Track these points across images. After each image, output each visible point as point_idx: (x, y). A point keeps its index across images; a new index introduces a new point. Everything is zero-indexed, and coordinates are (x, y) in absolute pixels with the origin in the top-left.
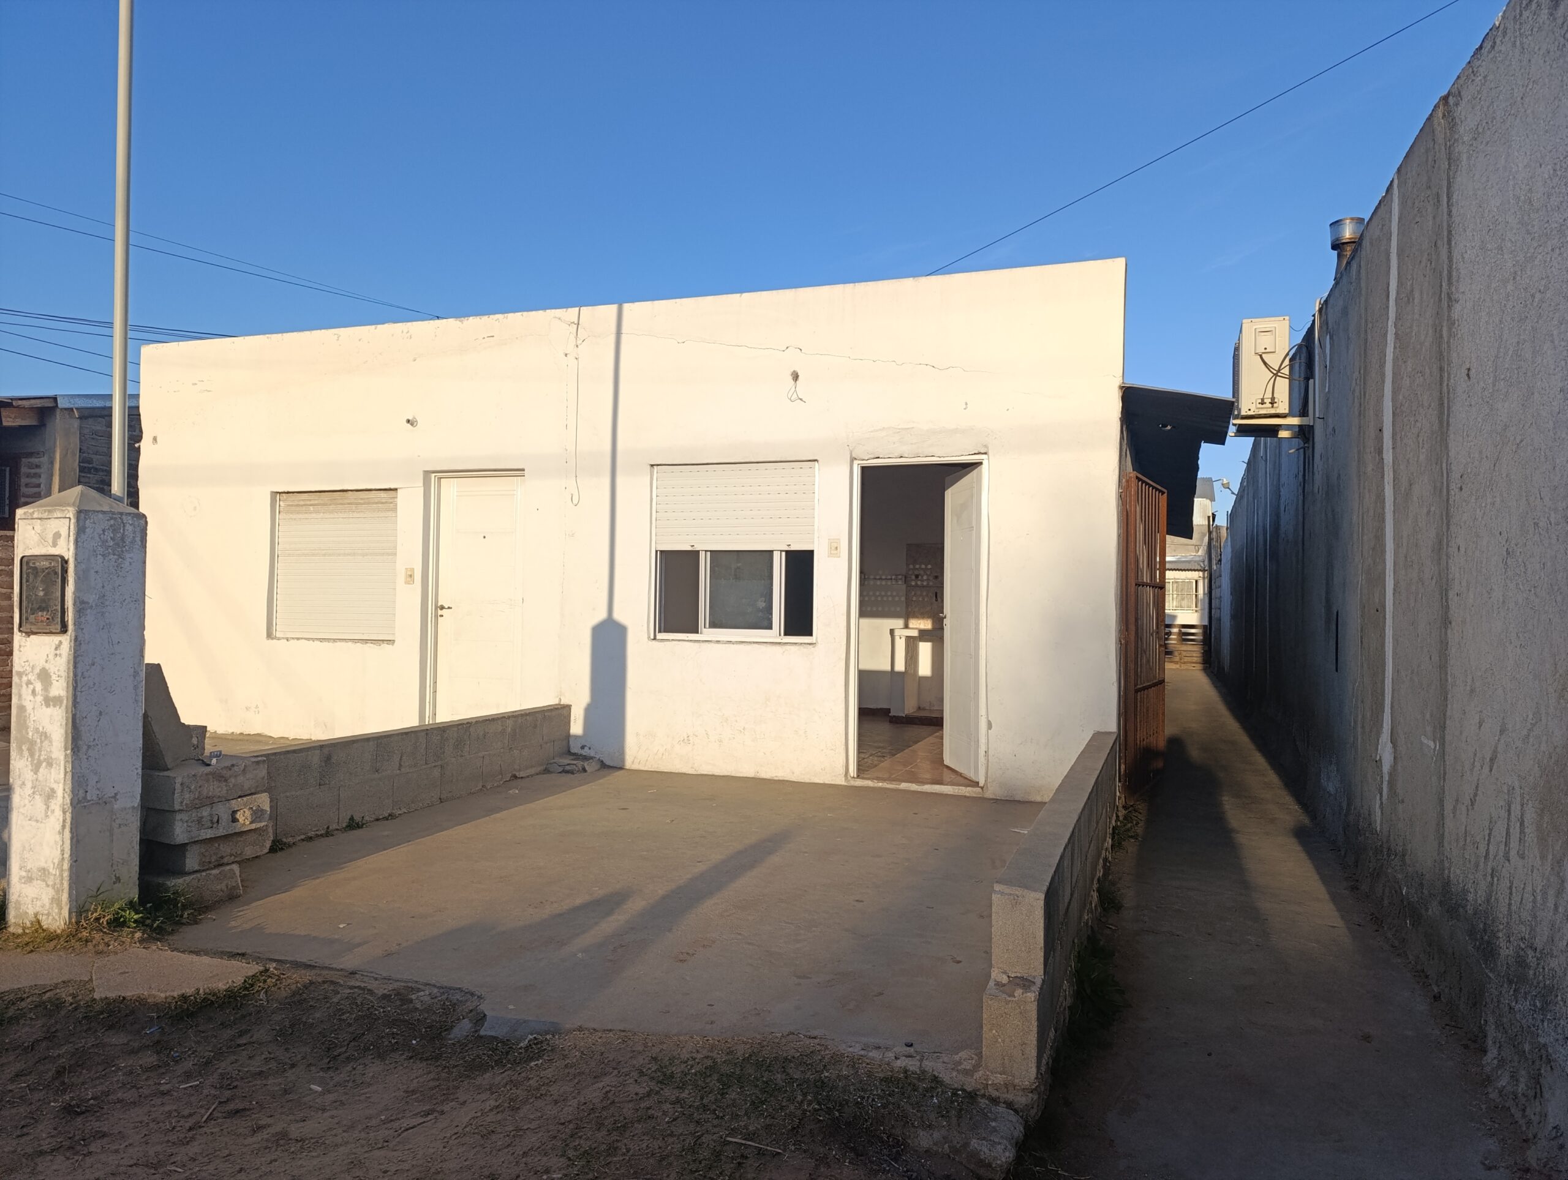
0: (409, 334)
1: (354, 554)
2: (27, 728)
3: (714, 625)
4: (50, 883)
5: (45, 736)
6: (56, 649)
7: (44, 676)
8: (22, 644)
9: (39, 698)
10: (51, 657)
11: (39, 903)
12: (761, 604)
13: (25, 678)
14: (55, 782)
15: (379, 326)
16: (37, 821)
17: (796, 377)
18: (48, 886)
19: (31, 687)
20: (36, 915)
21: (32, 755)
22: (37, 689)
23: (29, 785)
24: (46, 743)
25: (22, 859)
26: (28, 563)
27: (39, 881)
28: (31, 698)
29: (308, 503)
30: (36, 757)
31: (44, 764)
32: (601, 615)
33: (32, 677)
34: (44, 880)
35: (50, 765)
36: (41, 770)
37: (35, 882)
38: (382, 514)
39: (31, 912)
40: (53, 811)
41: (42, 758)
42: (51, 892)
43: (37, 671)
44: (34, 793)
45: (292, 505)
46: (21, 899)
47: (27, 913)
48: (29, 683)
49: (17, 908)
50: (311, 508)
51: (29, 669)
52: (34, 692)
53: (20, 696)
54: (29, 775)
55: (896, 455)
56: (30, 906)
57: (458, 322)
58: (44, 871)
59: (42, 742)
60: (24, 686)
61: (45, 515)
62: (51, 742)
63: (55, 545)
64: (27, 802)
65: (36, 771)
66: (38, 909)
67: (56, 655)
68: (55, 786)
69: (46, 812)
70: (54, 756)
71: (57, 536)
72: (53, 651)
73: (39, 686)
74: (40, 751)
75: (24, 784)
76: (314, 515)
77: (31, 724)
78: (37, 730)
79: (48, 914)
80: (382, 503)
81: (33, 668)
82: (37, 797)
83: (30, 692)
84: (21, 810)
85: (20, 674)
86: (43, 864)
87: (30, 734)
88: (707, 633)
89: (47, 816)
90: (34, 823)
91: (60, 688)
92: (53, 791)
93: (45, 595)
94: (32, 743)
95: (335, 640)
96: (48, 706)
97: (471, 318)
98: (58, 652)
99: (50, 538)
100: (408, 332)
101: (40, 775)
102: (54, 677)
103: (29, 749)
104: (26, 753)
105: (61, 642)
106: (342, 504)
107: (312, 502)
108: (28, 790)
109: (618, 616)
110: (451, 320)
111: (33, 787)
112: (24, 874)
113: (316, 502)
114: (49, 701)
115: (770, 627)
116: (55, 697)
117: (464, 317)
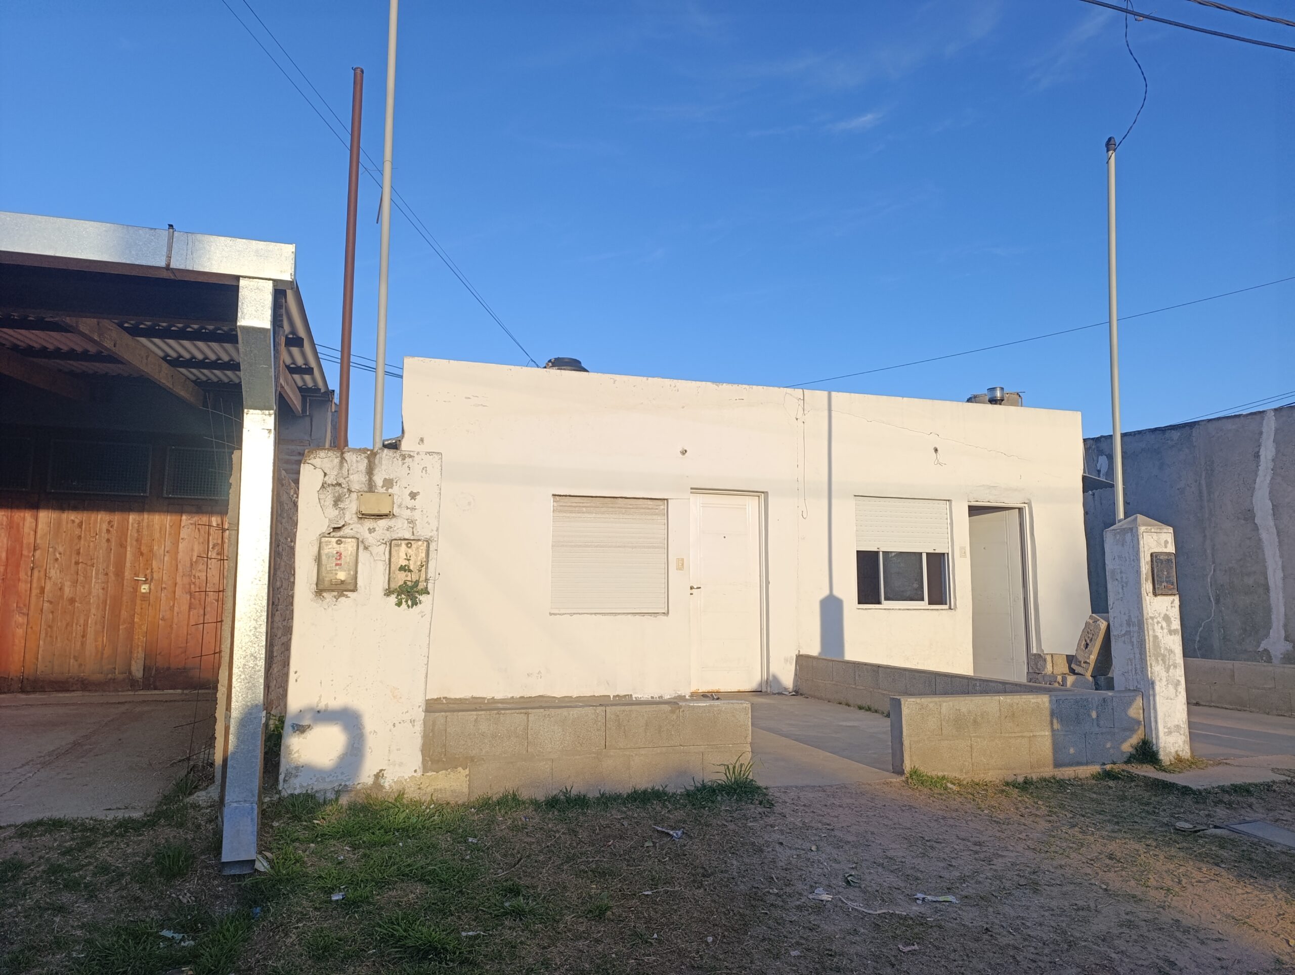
0: (676, 388)
1: (624, 547)
2: (1160, 648)
3: (887, 599)
4: (1182, 733)
5: (1171, 651)
6: (1172, 603)
7: (1167, 618)
8: (1152, 601)
9: (1166, 631)
10: (1169, 608)
11: (1177, 745)
12: (916, 586)
13: (1155, 620)
14: (1179, 676)
15: (650, 378)
16: (1171, 699)
17: (936, 450)
18: (1181, 734)
19: (1160, 625)
20: (1177, 752)
21: (1164, 662)
22: (1163, 626)
23: (1164, 679)
24: (1172, 655)
25: (1165, 722)
26: (1156, 557)
27: (1175, 733)
28: (1161, 631)
29: (581, 505)
30: (1167, 663)
31: (1172, 667)
32: (826, 593)
33: (1160, 619)
34: (1178, 732)
35: (1175, 667)
36: (1171, 670)
37: (1173, 734)
38: (649, 517)
39: (1173, 751)
40: (1180, 693)
41: (1170, 664)
42: (1183, 738)
43: (1162, 615)
44: (1168, 684)
45: (565, 506)
46: (1166, 745)
47: (1170, 752)
48: (1158, 623)
49: (1165, 751)
50: (584, 509)
51: (1157, 615)
52: (1162, 628)
53: (1154, 630)
54: (1163, 674)
55: (987, 500)
56: (1172, 748)
57: (714, 385)
58: (1178, 726)
59: (1169, 655)
60: (1156, 625)
61: (1158, 531)
62: (1175, 654)
63: (1166, 547)
64: (1164, 689)
65: (1168, 671)
66: (1176, 749)
67: (1172, 607)
68: (1179, 678)
69: (1176, 694)
70: (1177, 662)
71: (1166, 542)
72: (1170, 605)
73: (1164, 624)
74: (1169, 660)
75: (1161, 679)
76: (587, 515)
77: (1162, 645)
78: (1166, 649)
79: (1183, 751)
80: (649, 509)
81: (1159, 614)
82: (1170, 686)
83: (1160, 628)
84: (1161, 694)
85: (1152, 618)
86: (1176, 723)
87: (1162, 651)
88: (886, 604)
89: (1177, 696)
90: (1170, 701)
91: (1176, 624)
92: (1179, 681)
93: (1168, 574)
94: (1164, 656)
95: (616, 614)
96: (1171, 634)
97: (725, 384)
98: (1173, 605)
99: (1162, 542)
100: (675, 386)
101: (1170, 673)
102: (1172, 619)
103: (1162, 660)
104: (1161, 662)
105: (1174, 600)
106: (612, 508)
107: (584, 505)
108: (1164, 682)
109: (836, 593)
110: (709, 383)
111: (1167, 680)
112: (1166, 730)
113: (588, 505)
114: (1171, 632)
115: (922, 599)
116: (1174, 630)
117: (720, 383)
